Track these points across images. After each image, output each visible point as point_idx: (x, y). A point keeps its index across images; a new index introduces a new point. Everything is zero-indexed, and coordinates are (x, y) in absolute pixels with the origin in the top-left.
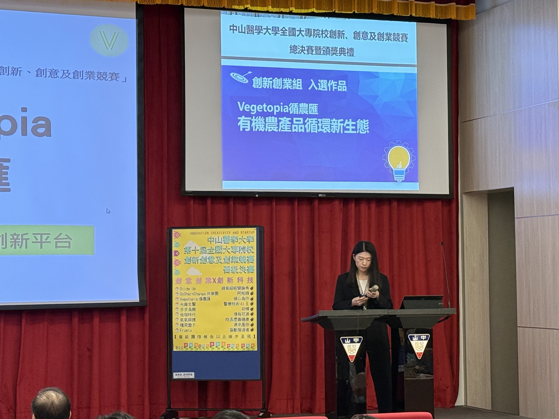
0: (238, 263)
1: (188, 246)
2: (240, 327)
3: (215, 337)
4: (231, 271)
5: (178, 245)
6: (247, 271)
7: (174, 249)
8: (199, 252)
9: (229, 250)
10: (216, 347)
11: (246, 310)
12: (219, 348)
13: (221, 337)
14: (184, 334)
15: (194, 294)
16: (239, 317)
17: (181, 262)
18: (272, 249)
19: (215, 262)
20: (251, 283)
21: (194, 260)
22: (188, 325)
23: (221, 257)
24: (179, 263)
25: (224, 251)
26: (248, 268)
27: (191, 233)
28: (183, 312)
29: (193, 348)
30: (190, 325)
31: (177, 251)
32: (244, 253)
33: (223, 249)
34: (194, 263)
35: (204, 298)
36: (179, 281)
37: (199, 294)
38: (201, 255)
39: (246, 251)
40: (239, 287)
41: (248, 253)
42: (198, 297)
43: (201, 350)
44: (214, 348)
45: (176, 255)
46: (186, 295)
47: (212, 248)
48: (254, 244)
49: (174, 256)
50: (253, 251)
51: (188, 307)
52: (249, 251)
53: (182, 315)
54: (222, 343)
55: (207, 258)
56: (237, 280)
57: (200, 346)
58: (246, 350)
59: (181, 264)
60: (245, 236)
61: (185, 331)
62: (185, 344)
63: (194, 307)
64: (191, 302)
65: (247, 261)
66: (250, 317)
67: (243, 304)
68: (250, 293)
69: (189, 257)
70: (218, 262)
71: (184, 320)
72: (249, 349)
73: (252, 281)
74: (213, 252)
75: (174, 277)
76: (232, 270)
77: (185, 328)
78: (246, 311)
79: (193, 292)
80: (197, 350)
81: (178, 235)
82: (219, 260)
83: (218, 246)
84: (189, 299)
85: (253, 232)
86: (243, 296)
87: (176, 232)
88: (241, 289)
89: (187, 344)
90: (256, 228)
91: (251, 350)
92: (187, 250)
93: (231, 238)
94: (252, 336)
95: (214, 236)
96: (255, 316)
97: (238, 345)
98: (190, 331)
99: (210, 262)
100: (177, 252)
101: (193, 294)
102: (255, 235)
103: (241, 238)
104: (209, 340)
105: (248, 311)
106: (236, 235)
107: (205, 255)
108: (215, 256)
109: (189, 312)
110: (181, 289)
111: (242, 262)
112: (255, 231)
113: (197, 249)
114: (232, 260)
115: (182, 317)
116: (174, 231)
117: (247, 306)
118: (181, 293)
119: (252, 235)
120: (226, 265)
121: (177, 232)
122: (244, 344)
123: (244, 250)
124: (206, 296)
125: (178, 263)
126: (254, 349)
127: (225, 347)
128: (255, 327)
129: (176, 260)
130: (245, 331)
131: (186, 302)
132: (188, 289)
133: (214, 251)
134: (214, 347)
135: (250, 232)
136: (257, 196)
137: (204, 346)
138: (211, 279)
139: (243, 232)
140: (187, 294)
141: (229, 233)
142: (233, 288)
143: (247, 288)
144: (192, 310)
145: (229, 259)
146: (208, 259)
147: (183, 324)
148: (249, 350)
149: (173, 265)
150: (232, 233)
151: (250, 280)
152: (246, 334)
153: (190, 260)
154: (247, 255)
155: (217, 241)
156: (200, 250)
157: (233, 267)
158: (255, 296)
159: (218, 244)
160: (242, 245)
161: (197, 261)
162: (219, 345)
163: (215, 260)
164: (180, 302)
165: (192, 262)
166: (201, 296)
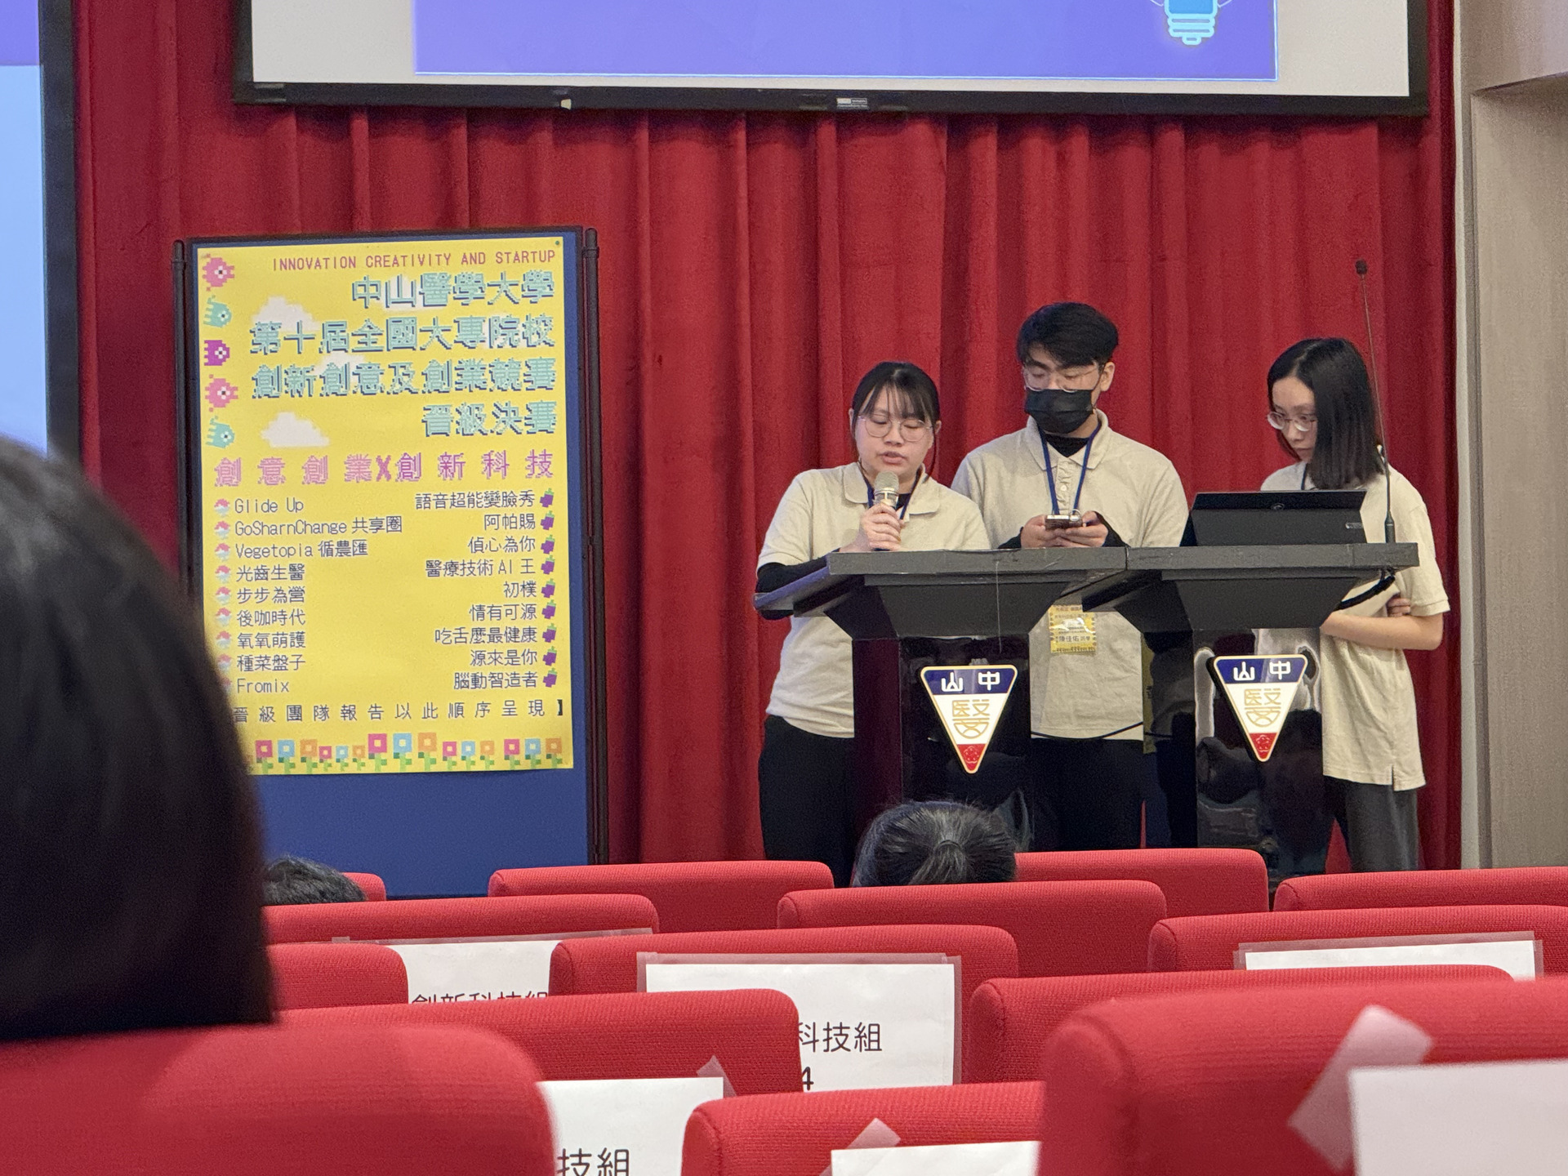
0: (485, 389)
1: (268, 322)
2: (497, 669)
3: (389, 712)
4: (454, 426)
5: (221, 314)
6: (526, 425)
7: (206, 332)
8: (316, 344)
9: (445, 336)
10: (396, 756)
11: (521, 593)
12: (409, 762)
13: (417, 711)
14: (255, 703)
15: (296, 529)
16: (495, 623)
17: (236, 389)
18: (635, 338)
19: (388, 389)
20: (544, 477)
21: (294, 383)
22: (271, 662)
23: (410, 364)
24: (228, 393)
25: (422, 339)
26: (527, 414)
27: (278, 263)
28: (252, 607)
29: (296, 760)
30: (281, 663)
31: (218, 344)
32: (513, 346)
33: (421, 331)
34: (297, 395)
35: (340, 543)
36: (231, 472)
37: (317, 529)
38: (327, 359)
39: (520, 336)
40: (492, 493)
41: (528, 346)
42: (315, 541)
43: (331, 771)
44: (384, 763)
45: (214, 361)
46: (262, 531)
47: (369, 327)
48: (554, 308)
49: (206, 364)
50: (549, 337)
51: (271, 585)
52: (534, 339)
53: (245, 618)
54: (422, 736)
55: (353, 369)
56: (484, 466)
57: (325, 753)
58: (525, 765)
59: (236, 397)
60: (515, 272)
61: (259, 688)
63: (297, 584)
64: (285, 563)
65: (525, 381)
66: (541, 624)
67: (508, 570)
68: (538, 520)
69: (273, 368)
70: (398, 386)
71: (254, 641)
72: (539, 762)
73: (546, 470)
74: (373, 346)
75: (210, 457)
76: (458, 423)
77: (259, 676)
78: (523, 600)
79: (292, 518)
80: (315, 771)
81: (223, 273)
82: (406, 379)
83: (398, 316)
84: (277, 553)
85: (550, 255)
86: (511, 533)
87: (212, 259)
88: (500, 504)
89: (269, 744)
90: (560, 239)
91: (547, 764)
92: (264, 340)
93: (452, 282)
94: (551, 707)
95: (379, 275)
96: (562, 622)
97: (491, 744)
98: (280, 687)
99: (366, 391)
100: (221, 349)
101: (291, 528)
102: (556, 269)
103: (498, 280)
104: (364, 726)
105: (530, 600)
106: (474, 270)
107: (340, 359)
108: (384, 360)
109: (278, 608)
110: (239, 509)
111: (503, 386)
112: (560, 251)
113: (306, 332)
114: (458, 379)
115: (246, 630)
116: (205, 255)
117: (527, 579)
118: (239, 525)
119: (543, 268)
120: (436, 400)
121: (218, 262)
122: (516, 742)
123: (510, 333)
124: (348, 537)
125: (225, 394)
126: (560, 761)
127: (433, 755)
128: (563, 667)
129: (216, 380)
130: (518, 685)
131: (262, 561)
132: (271, 507)
133: (382, 342)
134: (388, 755)
135: (537, 255)
136: (566, 105)
137: (342, 752)
138: (369, 462)
139: (504, 257)
140: (266, 529)
141: (442, 259)
142: (466, 500)
143: (526, 496)
144: (289, 596)
145: (446, 374)
146: (354, 374)
147: (249, 660)
148: (538, 767)
149: (205, 405)
150: (457, 258)
151: (539, 462)
152: (523, 696)
153: (276, 379)
154: (523, 353)
155: (394, 296)
156: (319, 338)
157: (466, 408)
158: (561, 533)
159: (397, 311)
160: (503, 310)
161: (307, 382)
162: (408, 748)
163: (386, 380)
164: (235, 563)
165: (285, 388)
166: (326, 536)
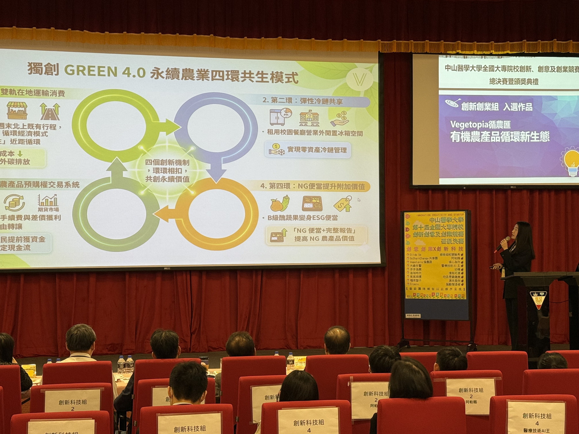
1: (416, 225)
2: (453, 282)
3: (435, 289)
5: (408, 223)
7: (405, 226)
8: (424, 228)
10: (436, 296)
11: (457, 270)
12: (439, 297)
14: (413, 287)
15: (420, 259)
16: (453, 275)
27: (418, 215)
28: (413, 271)
30: (417, 280)
31: (407, 228)
35: (427, 261)
36: (409, 249)
37: (423, 259)
40: (453, 253)
43: (425, 298)
44: (434, 297)
45: (407, 231)
47: (433, 226)
50: (463, 228)
51: (416, 268)
52: (460, 228)
53: (411, 273)
54: (441, 293)
55: (430, 233)
57: (424, 295)
58: (458, 299)
61: (414, 284)
62: (414, 294)
63: (420, 268)
64: (418, 264)
66: (461, 275)
67: (455, 266)
68: (460, 258)
70: (437, 236)
71: (413, 277)
72: (460, 298)
73: (462, 250)
75: (406, 247)
77: (414, 282)
79: (420, 257)
80: (423, 298)
81: (408, 217)
84: (417, 262)
88: (454, 255)
90: (465, 212)
91: (462, 299)
92: (415, 227)
93: (446, 219)
94: (462, 289)
95: (434, 217)
96: (465, 275)
97: (452, 295)
98: (417, 284)
104: (431, 291)
105: (459, 271)
106: (450, 217)
107: (427, 231)
108: (435, 231)
109: (417, 271)
110: (411, 255)
113: (422, 226)
114: (447, 235)
115: (412, 275)
116: (406, 214)
117: (458, 268)
118: (411, 258)
121: (408, 215)
124: (429, 260)
125: (409, 236)
126: (464, 298)
127: (443, 296)
128: (465, 283)
129: (407, 234)
130: (457, 285)
131: (414, 264)
132: (416, 255)
133: (435, 228)
135: (461, 214)
136: (465, 188)
137: (427, 295)
139: (455, 215)
140: (415, 258)
141: (445, 215)
142: (448, 254)
143: (459, 254)
144: (419, 270)
145: (445, 234)
147: (412, 280)
149: (405, 238)
150: (447, 215)
155: (437, 221)
161: (422, 235)
162: (438, 295)
163: (435, 234)
164: (410, 264)
165: (418, 235)
166: (425, 260)
